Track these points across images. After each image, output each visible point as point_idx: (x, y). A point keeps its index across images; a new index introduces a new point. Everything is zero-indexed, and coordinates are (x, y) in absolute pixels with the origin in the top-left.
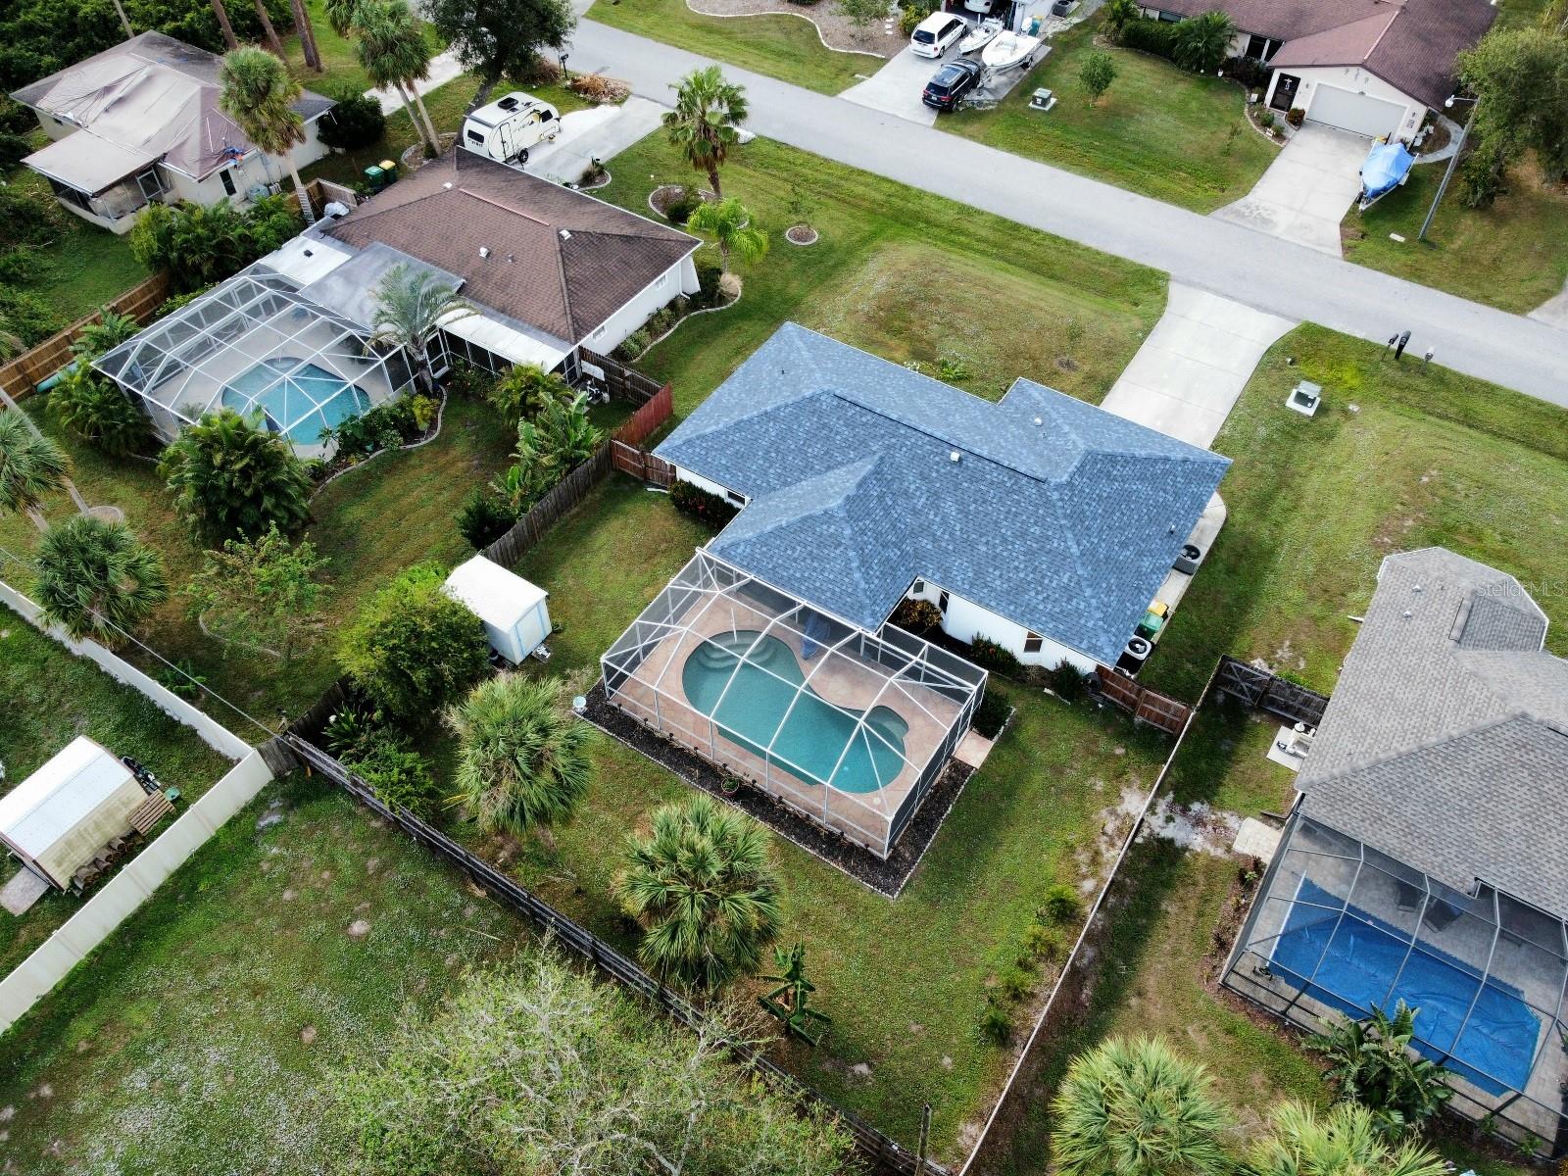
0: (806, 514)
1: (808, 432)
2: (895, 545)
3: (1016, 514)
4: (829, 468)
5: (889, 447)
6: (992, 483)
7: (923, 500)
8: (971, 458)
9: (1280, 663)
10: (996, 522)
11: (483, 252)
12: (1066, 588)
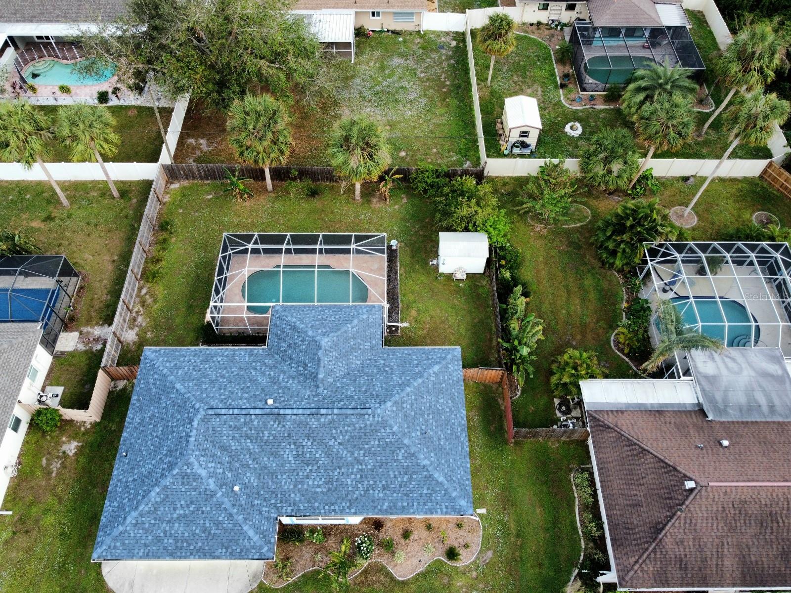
0: (339, 333)
1: (374, 385)
2: (285, 351)
3: (220, 389)
4: (349, 374)
5: (317, 395)
6: (241, 399)
7: (281, 378)
8: (260, 406)
9: (58, 457)
10: (231, 382)
11: (726, 443)
12: (179, 368)
